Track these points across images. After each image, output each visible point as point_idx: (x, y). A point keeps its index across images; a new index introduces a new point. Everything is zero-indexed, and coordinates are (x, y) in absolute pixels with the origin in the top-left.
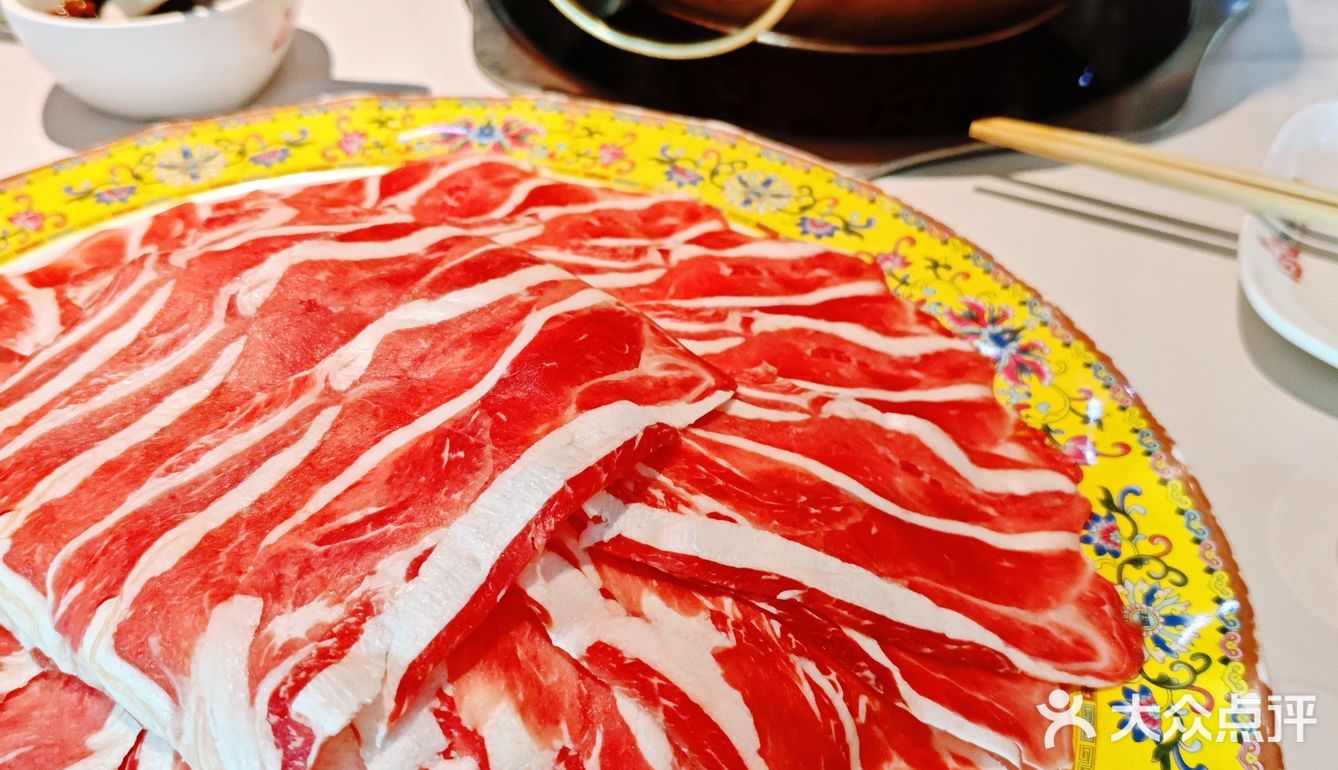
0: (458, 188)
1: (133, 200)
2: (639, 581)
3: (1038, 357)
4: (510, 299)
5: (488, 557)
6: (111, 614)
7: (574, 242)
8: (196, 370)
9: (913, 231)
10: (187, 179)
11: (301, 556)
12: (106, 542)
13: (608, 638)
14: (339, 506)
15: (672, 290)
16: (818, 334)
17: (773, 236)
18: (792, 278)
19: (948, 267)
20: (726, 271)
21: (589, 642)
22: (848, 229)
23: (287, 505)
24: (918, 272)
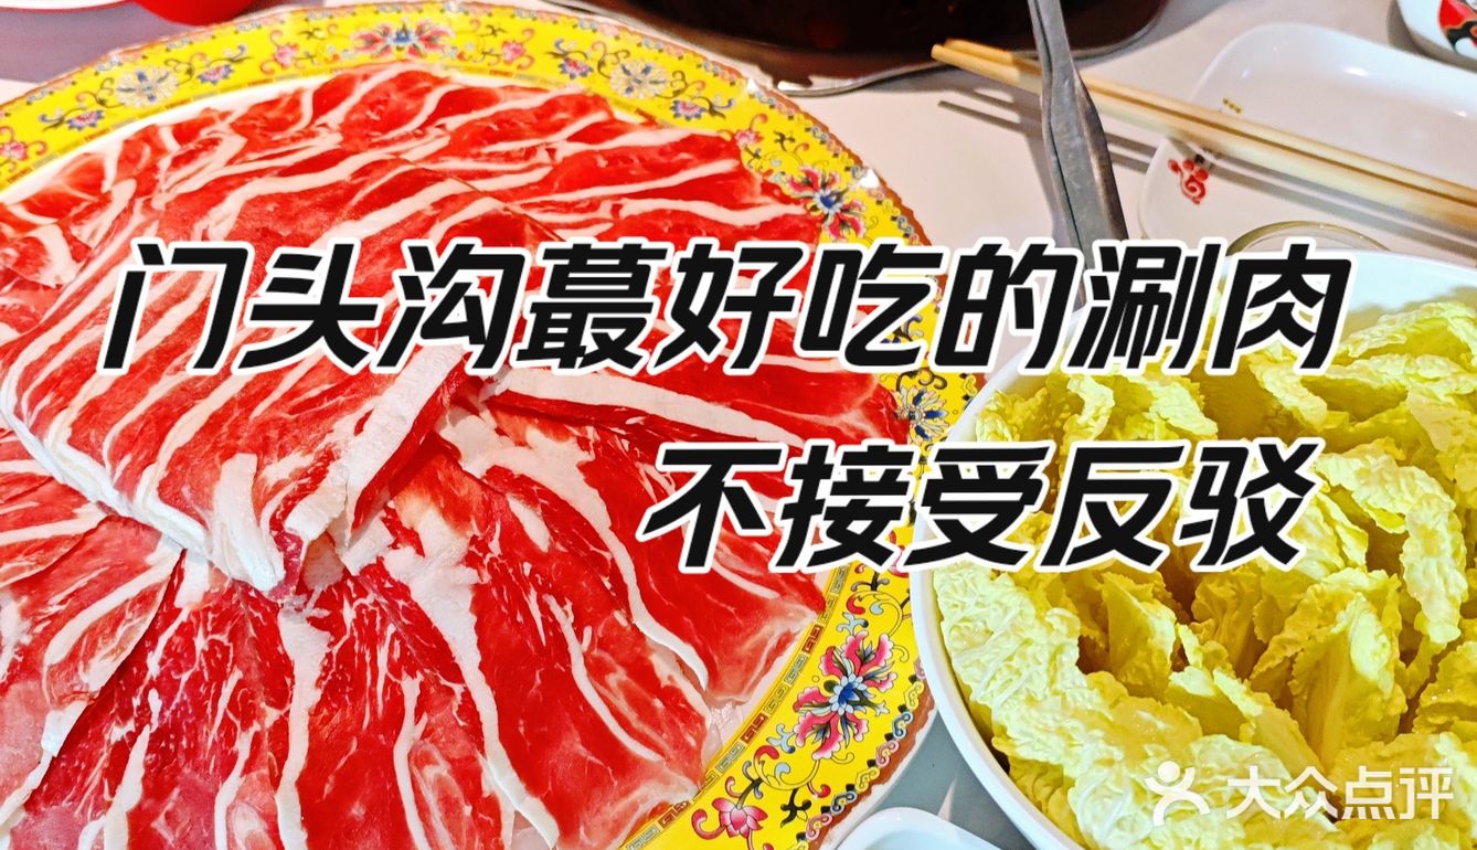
0: (379, 102)
1: (101, 124)
2: (524, 420)
3: (856, 215)
4: (418, 214)
5: (411, 413)
6: (153, 475)
7: (474, 151)
8: (185, 290)
9: (765, 109)
10: (145, 101)
11: (281, 423)
12: (141, 425)
13: (501, 463)
14: (302, 385)
15: (556, 185)
16: (675, 213)
17: (650, 122)
18: (659, 163)
19: (792, 140)
20: (602, 163)
21: (488, 466)
22: (712, 111)
23: (264, 388)
24: (768, 146)
